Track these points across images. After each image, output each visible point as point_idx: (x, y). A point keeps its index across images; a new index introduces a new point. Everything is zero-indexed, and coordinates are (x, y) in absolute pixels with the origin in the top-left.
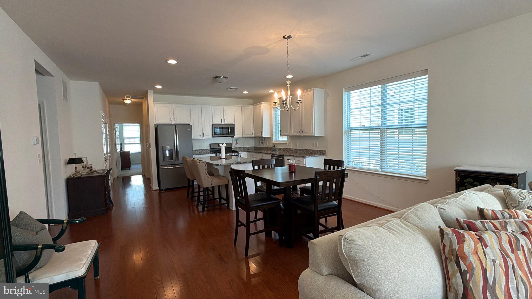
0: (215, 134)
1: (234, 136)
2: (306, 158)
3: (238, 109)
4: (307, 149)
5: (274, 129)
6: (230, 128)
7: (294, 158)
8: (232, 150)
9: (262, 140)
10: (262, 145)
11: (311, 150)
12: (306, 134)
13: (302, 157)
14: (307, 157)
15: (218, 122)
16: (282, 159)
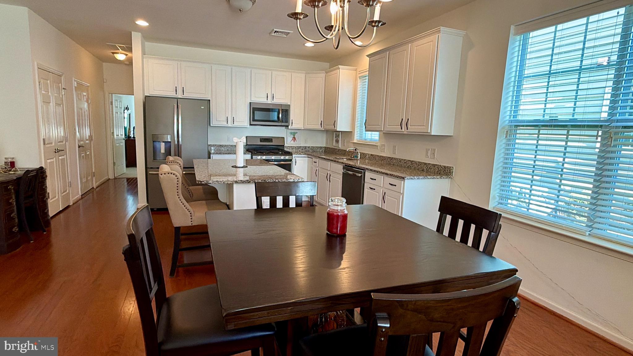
0: (253, 121)
1: (288, 126)
2: (406, 180)
3: (299, 77)
4: (413, 161)
5: (359, 117)
6: (280, 111)
7: (383, 177)
8: (286, 149)
9: (337, 136)
10: (336, 145)
11: (420, 163)
12: (412, 129)
13: (398, 177)
14: (408, 177)
15: (261, 99)
16: (361, 176)
